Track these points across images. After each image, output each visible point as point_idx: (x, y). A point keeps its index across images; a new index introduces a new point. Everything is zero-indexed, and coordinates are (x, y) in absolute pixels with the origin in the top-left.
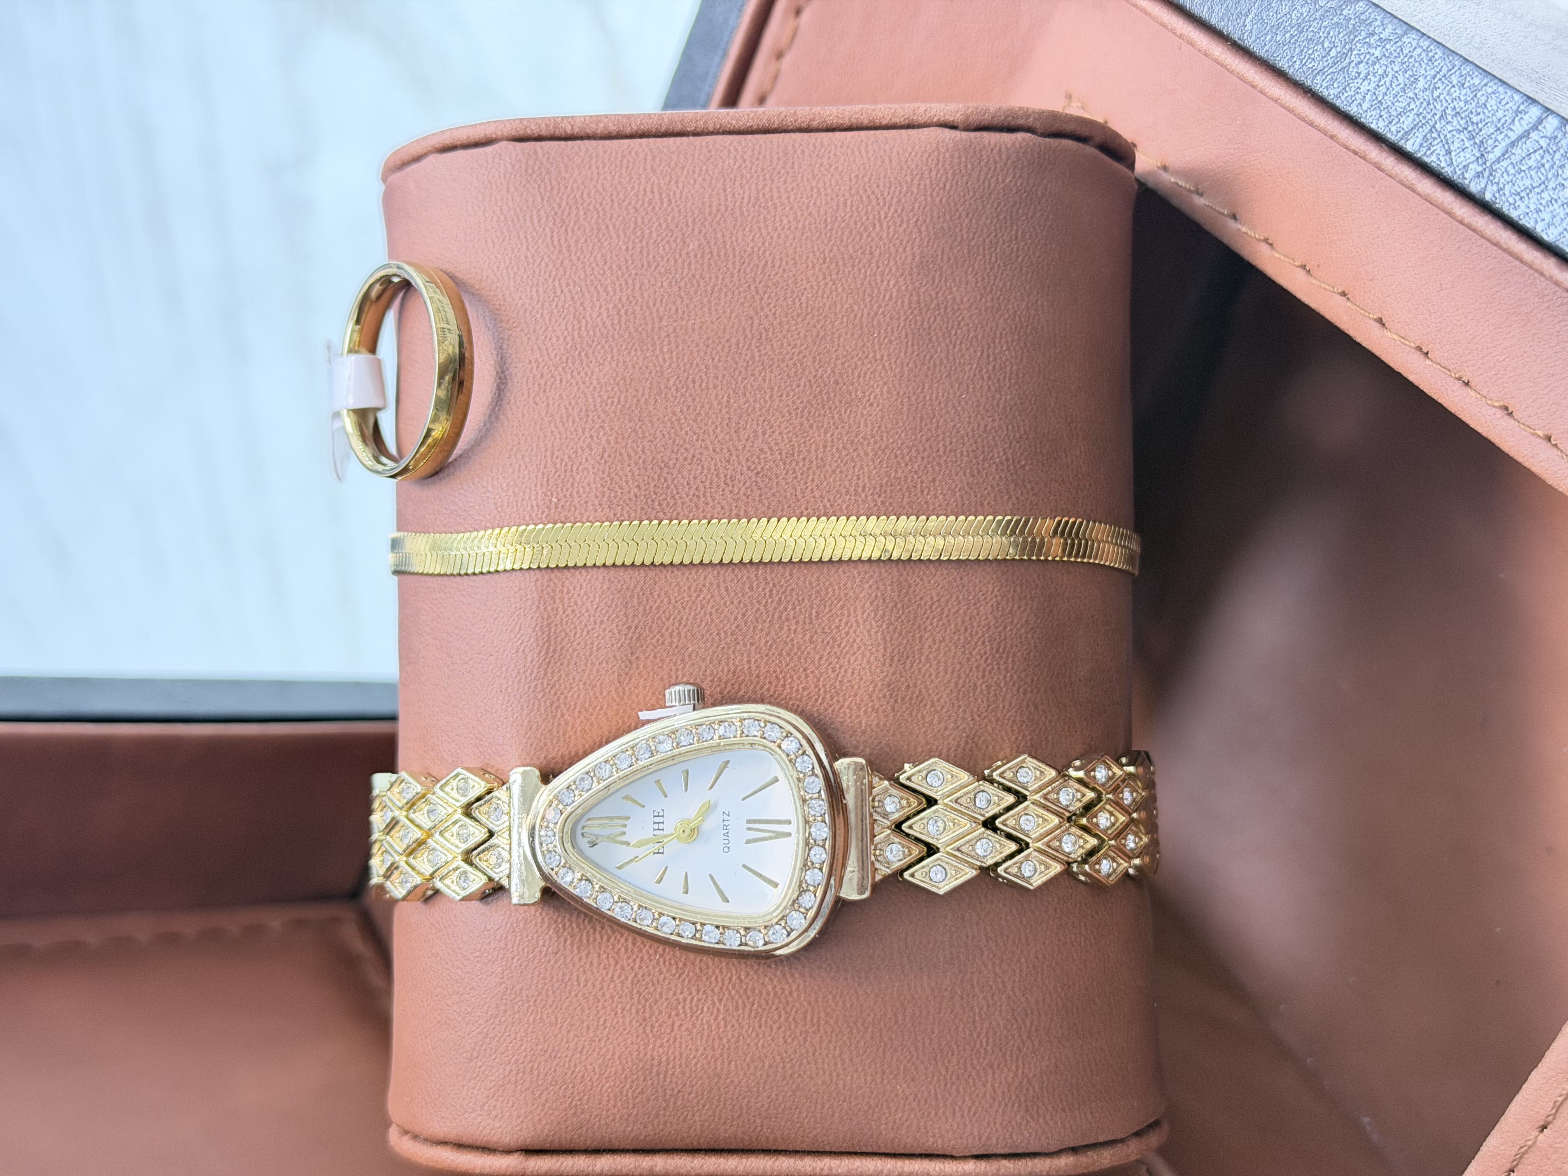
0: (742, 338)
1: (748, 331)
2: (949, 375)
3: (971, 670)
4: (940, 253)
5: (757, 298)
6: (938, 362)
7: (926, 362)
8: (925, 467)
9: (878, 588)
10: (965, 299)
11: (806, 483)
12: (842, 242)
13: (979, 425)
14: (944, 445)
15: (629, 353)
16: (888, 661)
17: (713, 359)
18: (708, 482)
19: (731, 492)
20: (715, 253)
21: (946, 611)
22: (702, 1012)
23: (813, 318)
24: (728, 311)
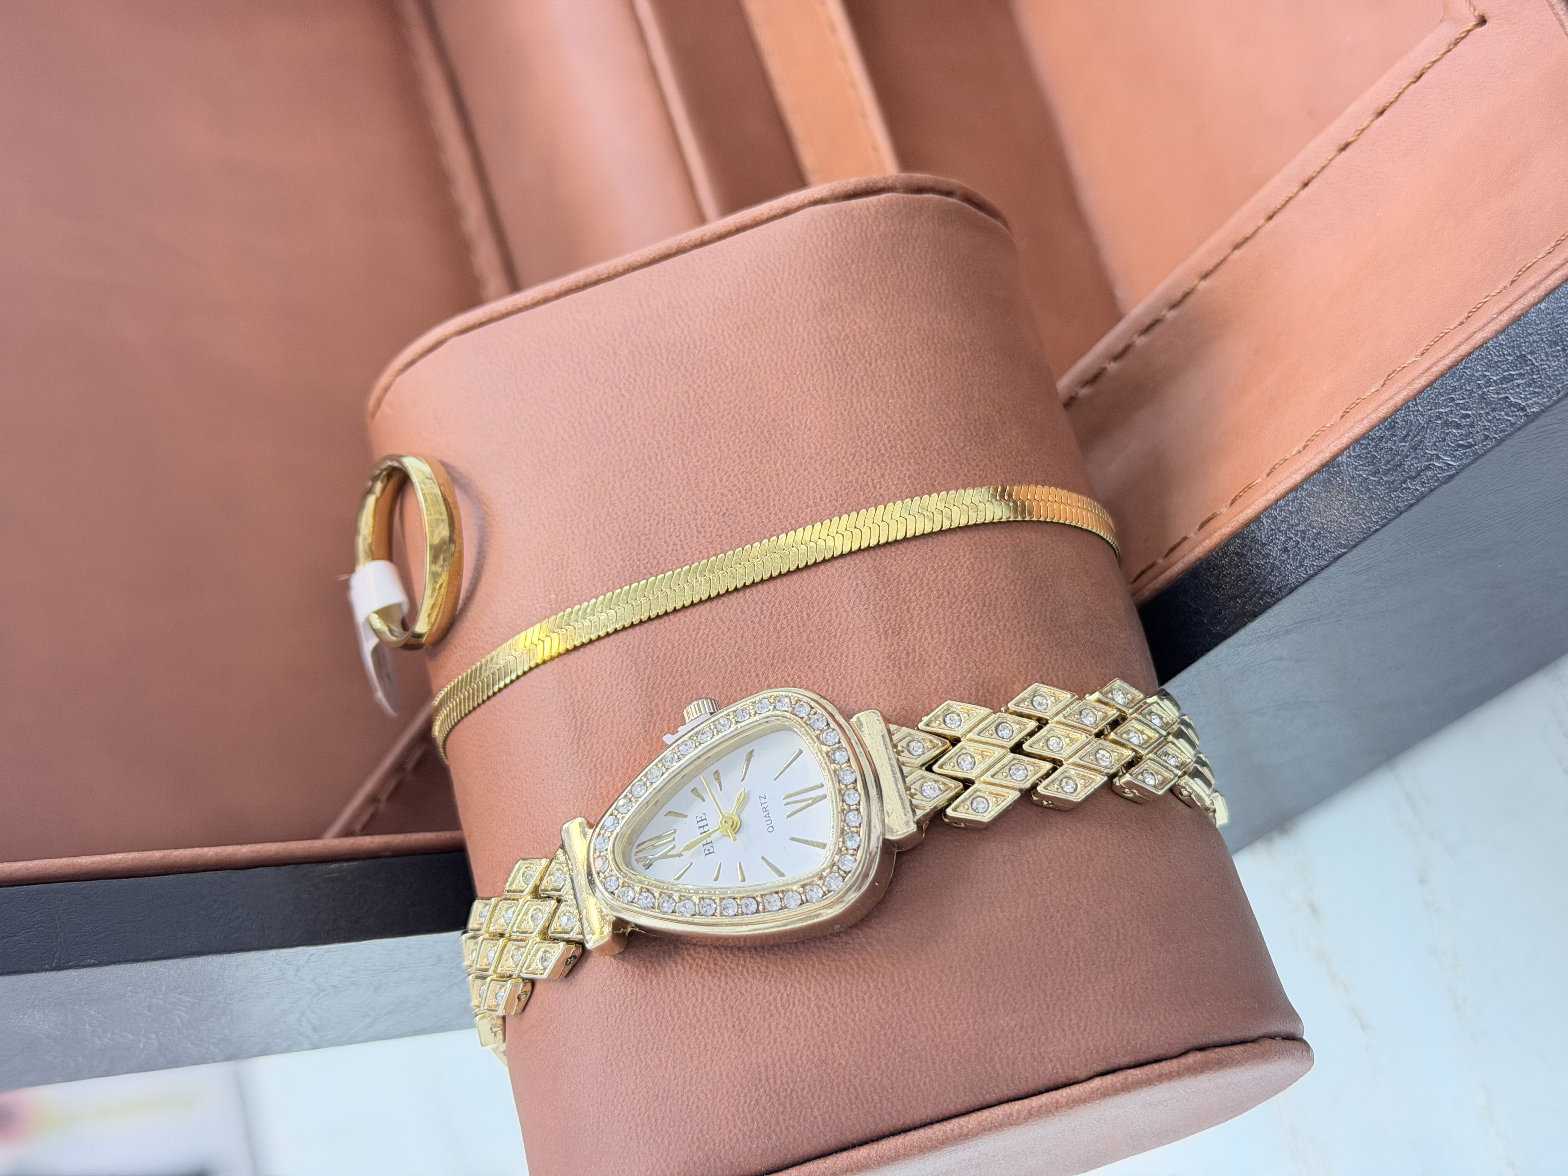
0: (682, 410)
1: (686, 403)
2: (872, 388)
3: (963, 627)
4: (836, 295)
5: (688, 375)
6: (859, 380)
7: (849, 382)
8: (872, 467)
9: (857, 577)
10: (870, 326)
11: (768, 509)
12: (749, 310)
13: (911, 421)
14: (884, 445)
15: (589, 454)
16: (883, 636)
17: (662, 435)
18: (683, 535)
19: (704, 537)
20: (644, 352)
21: (925, 581)
22: (794, 1005)
23: (739, 376)
24: (666, 393)
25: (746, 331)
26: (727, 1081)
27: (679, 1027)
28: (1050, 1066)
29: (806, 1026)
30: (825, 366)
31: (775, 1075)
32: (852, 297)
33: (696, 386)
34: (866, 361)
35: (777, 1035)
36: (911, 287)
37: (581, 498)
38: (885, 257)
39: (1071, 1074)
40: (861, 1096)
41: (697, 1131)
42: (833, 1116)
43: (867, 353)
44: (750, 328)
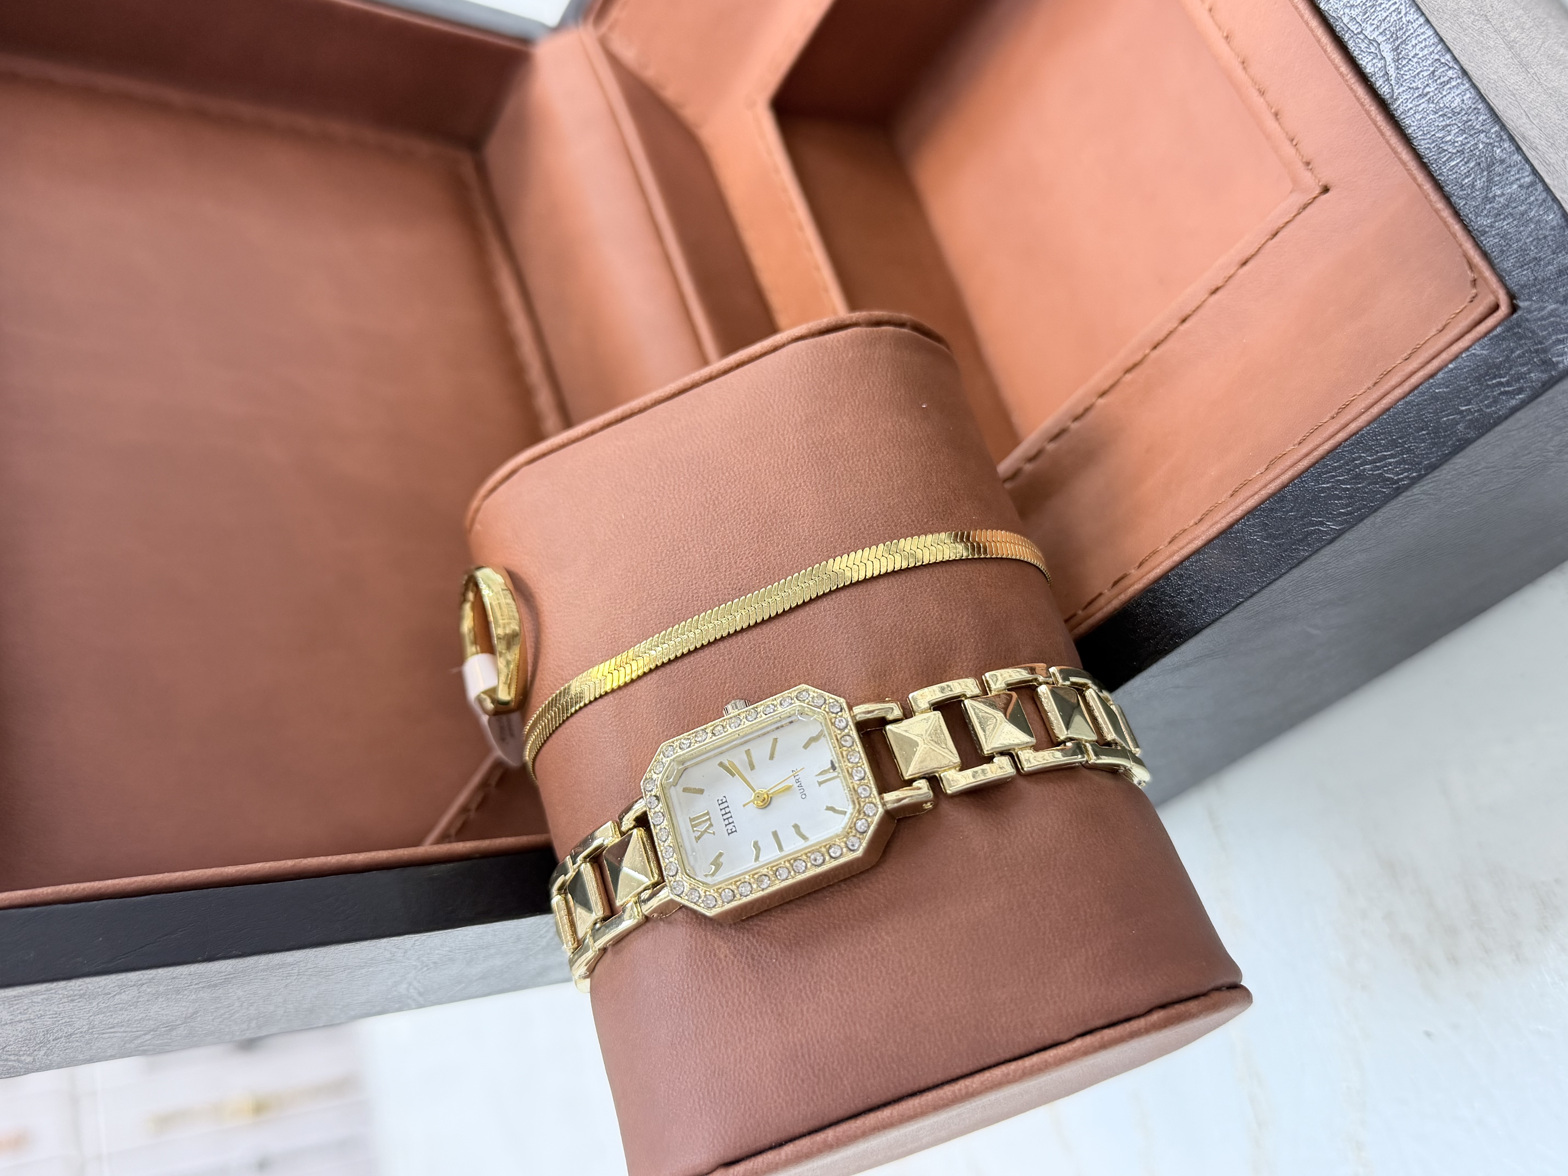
25: (749, 443)
26: (770, 1059)
27: (728, 1013)
28: (1038, 1032)
29: (832, 1009)
30: (813, 465)
31: (809, 1050)
32: (830, 410)
33: (711, 489)
34: (845, 460)
35: (809, 1018)
36: (876, 398)
37: (627, 584)
38: (854, 376)
39: (1056, 1037)
40: (882, 1066)
41: (748, 1101)
42: (860, 1084)
43: (844, 453)
44: (751, 441)
